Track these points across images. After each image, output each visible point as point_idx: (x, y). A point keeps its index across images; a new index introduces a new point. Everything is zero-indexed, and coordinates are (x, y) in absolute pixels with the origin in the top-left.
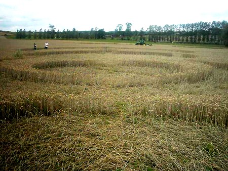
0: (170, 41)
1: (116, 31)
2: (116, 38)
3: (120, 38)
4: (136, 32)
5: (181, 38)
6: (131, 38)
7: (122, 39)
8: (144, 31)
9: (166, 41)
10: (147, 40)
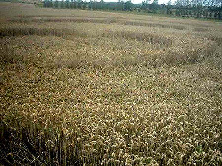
0: (198, 15)
1: (143, 4)
2: (143, 11)
3: (147, 11)
4: (164, 5)
5: (209, 13)
6: (158, 11)
7: (149, 12)
8: (172, 4)
9: (193, 16)
10: (174, 14)
